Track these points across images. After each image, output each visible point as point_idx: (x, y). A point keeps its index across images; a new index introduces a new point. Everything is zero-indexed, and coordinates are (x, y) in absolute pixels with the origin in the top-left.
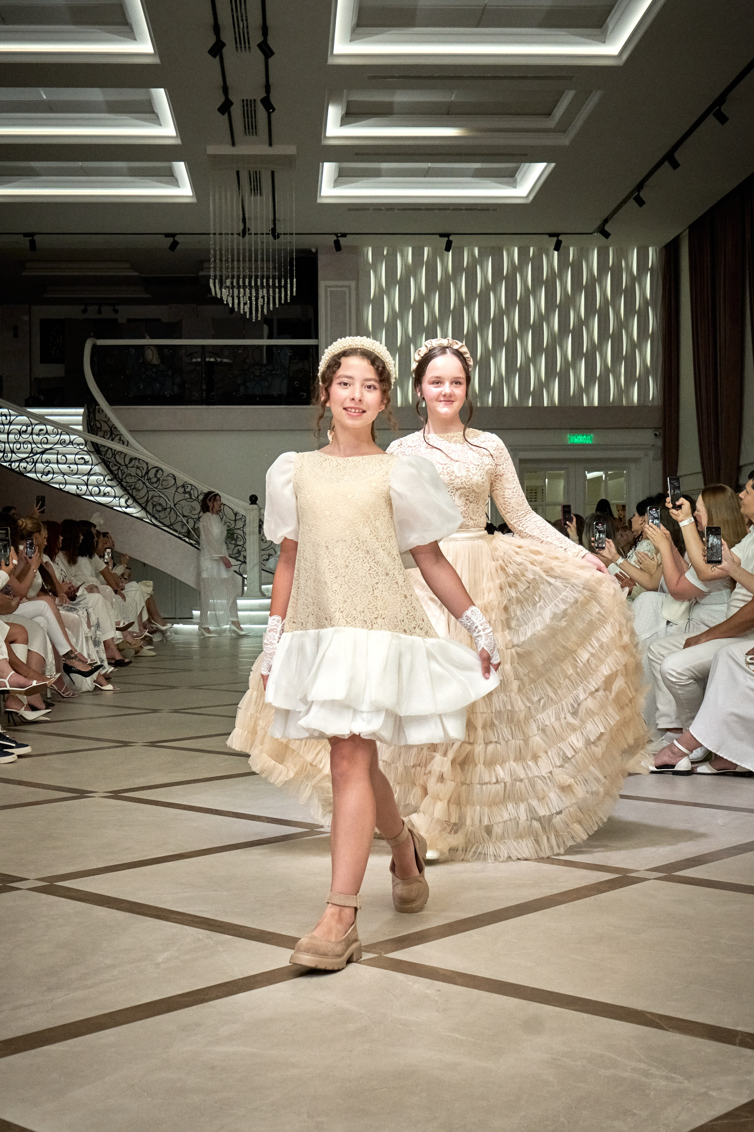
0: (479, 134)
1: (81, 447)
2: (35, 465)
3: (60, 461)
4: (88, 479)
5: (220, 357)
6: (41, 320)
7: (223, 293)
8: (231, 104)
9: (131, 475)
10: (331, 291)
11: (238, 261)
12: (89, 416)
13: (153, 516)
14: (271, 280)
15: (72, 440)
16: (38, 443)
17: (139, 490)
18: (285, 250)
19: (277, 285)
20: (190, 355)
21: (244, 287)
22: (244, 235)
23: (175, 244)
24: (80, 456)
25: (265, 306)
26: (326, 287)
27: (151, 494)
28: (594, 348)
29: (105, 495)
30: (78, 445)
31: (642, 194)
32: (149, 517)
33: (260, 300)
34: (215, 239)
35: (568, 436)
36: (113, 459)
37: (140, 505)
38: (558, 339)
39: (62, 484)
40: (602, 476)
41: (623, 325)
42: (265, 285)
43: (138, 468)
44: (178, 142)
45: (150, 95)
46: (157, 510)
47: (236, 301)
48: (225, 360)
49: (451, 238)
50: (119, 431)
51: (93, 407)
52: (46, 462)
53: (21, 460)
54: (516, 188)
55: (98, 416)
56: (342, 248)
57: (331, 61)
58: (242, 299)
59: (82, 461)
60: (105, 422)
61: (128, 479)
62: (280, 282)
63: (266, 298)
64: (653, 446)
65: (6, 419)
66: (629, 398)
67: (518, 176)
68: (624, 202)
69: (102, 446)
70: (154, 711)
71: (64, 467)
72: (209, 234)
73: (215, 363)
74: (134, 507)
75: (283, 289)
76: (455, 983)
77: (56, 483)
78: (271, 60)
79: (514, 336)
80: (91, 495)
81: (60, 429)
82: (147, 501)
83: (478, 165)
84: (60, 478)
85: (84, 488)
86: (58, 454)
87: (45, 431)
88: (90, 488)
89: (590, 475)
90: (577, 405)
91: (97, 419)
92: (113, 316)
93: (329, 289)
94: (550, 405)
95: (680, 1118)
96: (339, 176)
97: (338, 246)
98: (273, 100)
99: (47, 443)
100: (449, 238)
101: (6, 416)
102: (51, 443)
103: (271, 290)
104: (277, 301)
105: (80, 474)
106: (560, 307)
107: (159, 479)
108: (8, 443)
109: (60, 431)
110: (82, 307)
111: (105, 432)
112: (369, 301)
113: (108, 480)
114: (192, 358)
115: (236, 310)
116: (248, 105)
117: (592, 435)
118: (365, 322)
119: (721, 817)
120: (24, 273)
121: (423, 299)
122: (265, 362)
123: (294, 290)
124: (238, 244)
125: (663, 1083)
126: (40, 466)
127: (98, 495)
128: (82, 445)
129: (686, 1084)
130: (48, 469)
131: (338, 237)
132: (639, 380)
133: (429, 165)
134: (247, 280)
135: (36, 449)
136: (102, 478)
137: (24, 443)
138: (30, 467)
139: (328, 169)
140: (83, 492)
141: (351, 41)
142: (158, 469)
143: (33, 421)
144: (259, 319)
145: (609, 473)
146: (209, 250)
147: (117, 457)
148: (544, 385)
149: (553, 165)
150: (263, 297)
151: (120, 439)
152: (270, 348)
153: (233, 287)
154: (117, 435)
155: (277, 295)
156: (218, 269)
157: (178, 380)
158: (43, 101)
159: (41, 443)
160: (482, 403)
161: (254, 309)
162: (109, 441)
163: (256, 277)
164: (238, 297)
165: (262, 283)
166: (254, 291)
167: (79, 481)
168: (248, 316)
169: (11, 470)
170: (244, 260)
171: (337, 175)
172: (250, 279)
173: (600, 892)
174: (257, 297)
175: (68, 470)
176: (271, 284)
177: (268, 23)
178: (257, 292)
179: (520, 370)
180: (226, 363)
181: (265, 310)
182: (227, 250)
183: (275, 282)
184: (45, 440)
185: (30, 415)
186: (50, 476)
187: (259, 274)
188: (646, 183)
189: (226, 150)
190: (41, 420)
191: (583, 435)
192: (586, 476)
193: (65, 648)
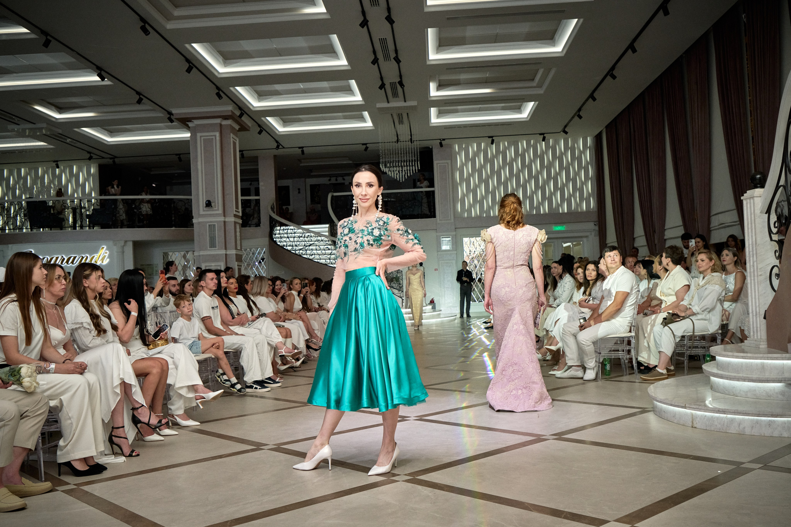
0: (501, 91)
1: (327, 242)
2: (306, 252)
3: (317, 249)
4: (330, 257)
6: (310, 185)
8: (385, 85)
12: (330, 228)
14: (408, 163)
15: (322, 240)
16: (307, 241)
18: (414, 148)
19: (411, 165)
21: (396, 167)
22: (396, 143)
23: (367, 148)
24: (326, 247)
25: (406, 175)
28: (563, 185)
30: (325, 241)
31: (581, 114)
34: (382, 145)
35: (553, 227)
38: (546, 182)
39: (319, 259)
40: (570, 246)
41: (577, 174)
44: (363, 103)
45: (349, 83)
47: (393, 173)
48: (392, 199)
49: (494, 138)
51: (332, 224)
52: (311, 250)
53: (300, 250)
54: (521, 113)
56: (444, 146)
57: (428, 63)
59: (327, 249)
62: (412, 164)
63: (406, 171)
64: (594, 230)
66: (582, 208)
67: (522, 109)
68: (573, 117)
71: (319, 252)
72: (379, 143)
75: (414, 168)
76: (444, 490)
77: (316, 259)
78: (401, 64)
79: (526, 182)
80: (332, 264)
83: (503, 105)
84: (317, 257)
85: (329, 261)
86: (316, 246)
87: (310, 236)
88: (331, 261)
89: (565, 245)
90: (557, 212)
92: (343, 182)
93: (438, 165)
94: (544, 213)
96: (439, 113)
97: (441, 145)
98: (404, 82)
99: (311, 241)
100: (492, 138)
101: (292, 230)
102: (313, 241)
103: (408, 167)
104: (411, 171)
105: (327, 255)
106: (547, 167)
108: (294, 242)
109: (317, 236)
110: (329, 178)
112: (457, 169)
116: (393, 85)
117: (565, 226)
118: (456, 178)
120: (301, 165)
121: (482, 167)
123: (419, 166)
126: (308, 252)
128: (327, 241)
130: (312, 253)
131: (441, 141)
132: (586, 199)
133: (480, 106)
135: (306, 244)
137: (301, 242)
138: (304, 253)
139: (433, 111)
140: (328, 263)
141: (437, 53)
143: (305, 232)
144: (403, 181)
145: (574, 243)
146: (378, 150)
148: (541, 204)
149: (537, 103)
150: (405, 171)
153: (391, 167)
155: (411, 169)
156: (384, 159)
158: (302, 88)
159: (309, 241)
161: (401, 177)
163: (402, 162)
164: (394, 171)
165: (404, 164)
166: (401, 169)
167: (325, 258)
168: (398, 180)
169: (296, 254)
170: (395, 154)
171: (438, 113)
172: (399, 163)
173: (525, 446)
174: (402, 171)
175: (321, 253)
176: (408, 164)
177: (398, 48)
178: (402, 168)
179: (529, 197)
180: (393, 201)
181: (406, 176)
182: (388, 150)
183: (411, 163)
184: (310, 240)
185: (303, 229)
186: (313, 256)
187: (403, 159)
188: (582, 108)
189: (385, 105)
190: (308, 231)
191: (560, 226)
192: (563, 245)
193: (308, 337)
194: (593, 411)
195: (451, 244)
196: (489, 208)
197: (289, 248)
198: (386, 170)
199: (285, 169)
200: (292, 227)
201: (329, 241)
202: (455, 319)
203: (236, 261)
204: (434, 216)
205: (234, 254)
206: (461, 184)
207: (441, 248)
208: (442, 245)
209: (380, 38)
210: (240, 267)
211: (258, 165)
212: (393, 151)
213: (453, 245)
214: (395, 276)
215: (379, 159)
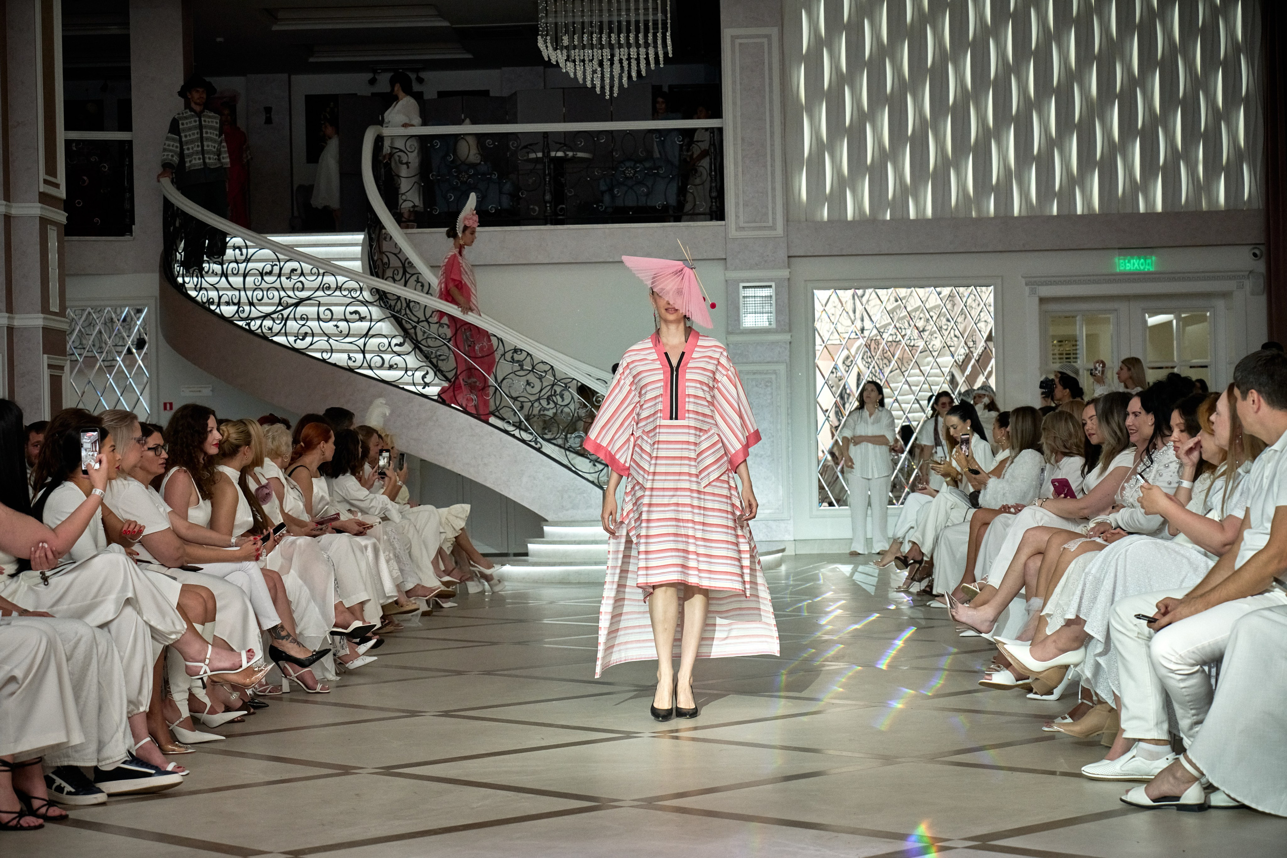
2: (285, 324)
3: (322, 316)
4: (365, 345)
5: (572, 150)
6: (307, 96)
7: (560, 56)
10: (740, 44)
12: (371, 246)
14: (632, 36)
15: (340, 285)
16: (289, 289)
19: (641, 41)
20: (525, 147)
21: (592, 47)
24: (351, 309)
25: (625, 74)
26: (734, 38)
28: (1153, 122)
29: (391, 367)
30: (350, 290)
33: (617, 66)
35: (1116, 260)
39: (326, 351)
40: (1172, 322)
41: (1199, 83)
42: (622, 41)
47: (580, 69)
48: (580, 155)
50: (415, 268)
51: (377, 232)
52: (302, 319)
53: (266, 316)
55: (386, 246)
58: (588, 64)
59: (357, 317)
60: (395, 254)
61: (430, 342)
62: (646, 37)
63: (625, 63)
64: (1251, 272)
65: (242, 254)
66: (1212, 198)
70: (413, 714)
71: (329, 327)
73: (564, 159)
75: (651, 51)
77: (316, 350)
79: (1028, 106)
80: (370, 368)
81: (323, 268)
84: (322, 343)
85: (360, 356)
86: (319, 305)
87: (299, 271)
88: (368, 356)
89: (1153, 321)
90: (1129, 210)
91: (384, 249)
93: (738, 41)
94: (1086, 212)
99: (303, 289)
101: (240, 248)
102: (309, 289)
103: (633, 51)
104: (643, 64)
105: (354, 336)
106: (1100, 59)
108: (245, 289)
109: (321, 271)
110: (370, 76)
111: (396, 269)
112: (801, 58)
113: (396, 345)
114: (528, 153)
115: (581, 81)
117: (1154, 258)
118: (795, 89)
120: (275, 28)
121: (884, 52)
123: (670, 48)
126: (292, 325)
127: (381, 367)
128: (355, 290)
130: (305, 329)
132: (1227, 169)
134: (596, 35)
135: (286, 300)
136: (385, 341)
137: (268, 289)
138: (276, 328)
140: (358, 364)
143: (281, 256)
144: (615, 95)
145: (1183, 315)
150: (621, 61)
151: (418, 281)
153: (575, 47)
154: (413, 275)
155: (643, 56)
157: (508, 187)
159: (293, 289)
160: (979, 210)
161: (607, 81)
163: (611, 31)
164: (583, 61)
165: (619, 40)
166: (607, 52)
168: (598, 90)
169: (251, 332)
172: (601, 32)
174: (612, 61)
175: (335, 331)
176: (632, 40)
178: (612, 52)
179: (1038, 159)
180: (582, 158)
181: (625, 80)
183: (641, 36)
184: (300, 285)
185: (275, 247)
186: (309, 339)
190: (291, 253)
191: (1140, 259)
192: (1146, 322)
193: (272, 620)
195: (773, 309)
196: (904, 192)
197: (228, 311)
198: (556, 56)
199: (219, 39)
200: (238, 241)
201: (361, 289)
202: (778, 564)
203: (44, 353)
204: (718, 214)
205: (36, 328)
206: (811, 108)
207: (738, 320)
208: (742, 310)
210: (57, 373)
211: (128, 24)
213: (778, 312)
215: (537, 19)
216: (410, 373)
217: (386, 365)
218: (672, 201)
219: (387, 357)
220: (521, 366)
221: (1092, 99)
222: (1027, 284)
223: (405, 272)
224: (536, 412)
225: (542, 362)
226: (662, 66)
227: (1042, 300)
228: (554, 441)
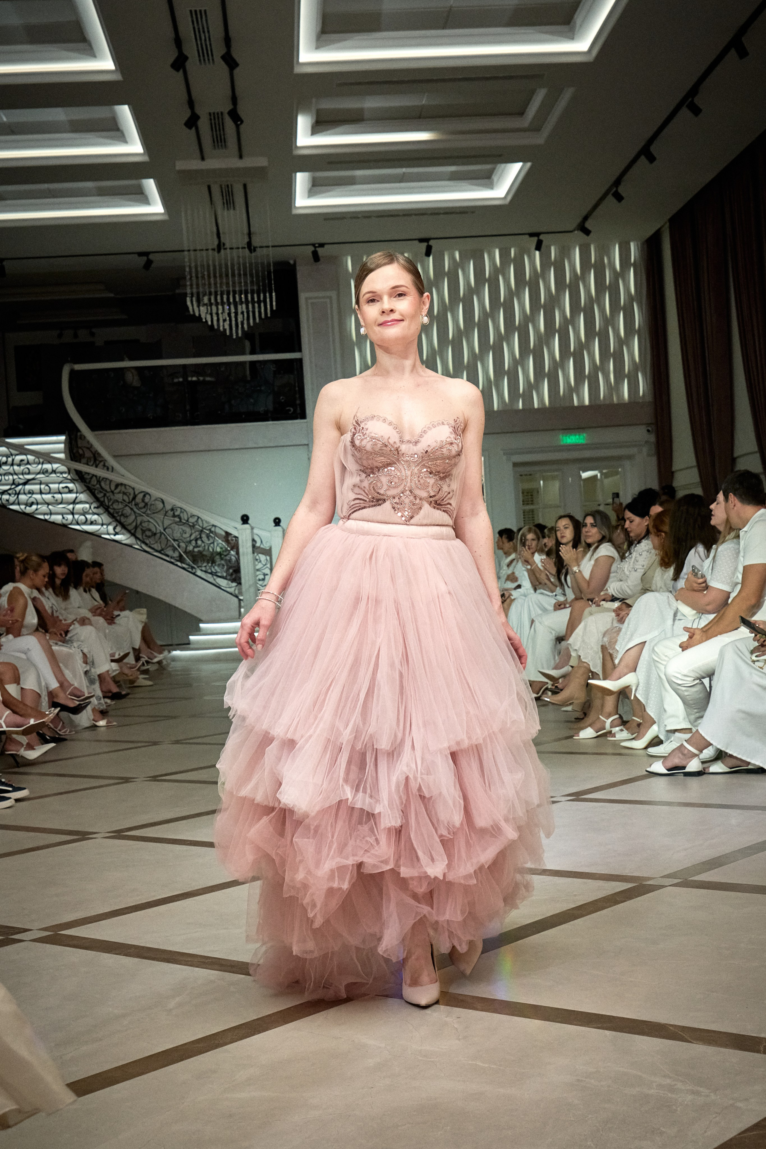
0: (453, 137)
1: (65, 475)
2: (18, 497)
3: (43, 491)
5: (202, 376)
6: (15, 347)
7: (201, 311)
8: (197, 118)
9: (117, 501)
10: (312, 303)
11: (215, 277)
12: (71, 443)
13: (144, 542)
14: (249, 296)
16: (20, 474)
17: (127, 517)
18: (262, 264)
19: (256, 300)
20: (171, 375)
21: (223, 304)
22: (219, 251)
23: (149, 263)
24: (64, 485)
25: (245, 322)
26: (307, 299)
27: (139, 519)
28: (581, 347)
29: (92, 523)
30: (62, 473)
31: (620, 190)
32: (139, 543)
33: (240, 316)
34: (189, 256)
35: (561, 436)
36: (98, 486)
37: (129, 531)
38: (544, 340)
39: (47, 514)
40: (597, 476)
41: (609, 322)
42: (243, 300)
43: (124, 493)
44: (145, 158)
45: (114, 112)
46: (146, 536)
47: (215, 318)
48: (208, 379)
49: (431, 243)
50: (102, 457)
51: (75, 434)
52: (29, 493)
53: (3, 492)
54: (492, 188)
55: (80, 443)
56: (321, 259)
57: (298, 70)
58: (220, 315)
59: (66, 490)
60: (88, 448)
61: (115, 506)
62: (259, 297)
63: (245, 314)
64: (646, 442)
66: (620, 396)
67: (495, 178)
68: (603, 198)
69: (86, 473)
71: (48, 497)
72: (183, 251)
73: (197, 382)
74: (123, 534)
75: (262, 305)
76: (474, 1008)
77: (40, 514)
78: (236, 71)
79: (500, 339)
80: (78, 524)
81: (42, 458)
82: (136, 527)
83: (453, 168)
84: (44, 508)
85: (70, 517)
86: (41, 484)
87: (25, 461)
88: (76, 516)
89: (585, 475)
90: (567, 404)
91: (79, 445)
92: (90, 339)
93: (310, 301)
94: (540, 406)
95: (709, 1133)
96: (314, 185)
97: (316, 257)
98: (242, 112)
99: (29, 473)
100: (428, 242)
102: (33, 473)
103: (250, 306)
104: (257, 314)
105: (65, 503)
106: (545, 307)
107: (146, 504)
109: (41, 460)
111: (89, 458)
113: (95, 508)
114: (173, 379)
115: (216, 327)
116: (216, 119)
117: (585, 435)
118: (348, 333)
119: (734, 817)
122: (249, 378)
123: (274, 303)
124: (214, 261)
125: (690, 1097)
126: (22, 497)
127: (85, 523)
128: (65, 473)
129: (713, 1097)
130: (32, 500)
131: (315, 247)
132: (629, 377)
133: (406, 170)
134: (225, 297)
135: (17, 481)
136: (87, 506)
137: (4, 475)
138: (11, 501)
139: (301, 179)
140: (69, 521)
141: (315, 48)
142: (146, 494)
143: (13, 452)
144: (240, 335)
145: (604, 471)
146: (184, 267)
147: (103, 484)
148: (533, 387)
149: (528, 165)
150: (242, 313)
151: (104, 465)
152: (253, 363)
153: (211, 304)
154: (101, 461)
155: (257, 310)
156: (195, 286)
157: (160, 401)
158: (4, 124)
159: (22, 474)
161: (234, 326)
162: (94, 468)
163: (234, 293)
164: (217, 314)
165: (241, 298)
166: (232, 307)
167: (65, 511)
168: (228, 333)
170: (221, 276)
171: (310, 186)
172: (228, 295)
173: (617, 903)
174: (236, 313)
175: (52, 500)
176: (249, 299)
177: (231, 33)
178: (236, 308)
179: (508, 373)
180: (209, 381)
181: (245, 326)
182: (202, 266)
183: (255, 295)
184: (26, 470)
185: (9, 446)
186: (34, 507)
187: (237, 289)
188: (625, 178)
189: (195, 164)
190: (22, 450)
191: (575, 435)
192: (581, 476)
194: (733, 822)
198: (199, 311)
201: (69, 472)
204: (302, 416)
206: (359, 344)
209: (193, 9)
212: (215, 269)
214: (219, 550)
215: (185, 287)
216: (105, 527)
217: (89, 522)
218: (271, 408)
219: (89, 517)
220: (180, 518)
221: (541, 333)
222: (504, 454)
223: (95, 460)
224: (190, 548)
225: (193, 516)
226: (269, 315)
227: (515, 465)
228: (204, 569)
